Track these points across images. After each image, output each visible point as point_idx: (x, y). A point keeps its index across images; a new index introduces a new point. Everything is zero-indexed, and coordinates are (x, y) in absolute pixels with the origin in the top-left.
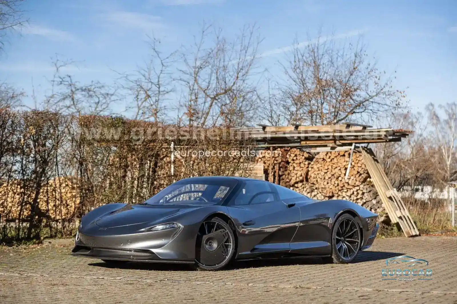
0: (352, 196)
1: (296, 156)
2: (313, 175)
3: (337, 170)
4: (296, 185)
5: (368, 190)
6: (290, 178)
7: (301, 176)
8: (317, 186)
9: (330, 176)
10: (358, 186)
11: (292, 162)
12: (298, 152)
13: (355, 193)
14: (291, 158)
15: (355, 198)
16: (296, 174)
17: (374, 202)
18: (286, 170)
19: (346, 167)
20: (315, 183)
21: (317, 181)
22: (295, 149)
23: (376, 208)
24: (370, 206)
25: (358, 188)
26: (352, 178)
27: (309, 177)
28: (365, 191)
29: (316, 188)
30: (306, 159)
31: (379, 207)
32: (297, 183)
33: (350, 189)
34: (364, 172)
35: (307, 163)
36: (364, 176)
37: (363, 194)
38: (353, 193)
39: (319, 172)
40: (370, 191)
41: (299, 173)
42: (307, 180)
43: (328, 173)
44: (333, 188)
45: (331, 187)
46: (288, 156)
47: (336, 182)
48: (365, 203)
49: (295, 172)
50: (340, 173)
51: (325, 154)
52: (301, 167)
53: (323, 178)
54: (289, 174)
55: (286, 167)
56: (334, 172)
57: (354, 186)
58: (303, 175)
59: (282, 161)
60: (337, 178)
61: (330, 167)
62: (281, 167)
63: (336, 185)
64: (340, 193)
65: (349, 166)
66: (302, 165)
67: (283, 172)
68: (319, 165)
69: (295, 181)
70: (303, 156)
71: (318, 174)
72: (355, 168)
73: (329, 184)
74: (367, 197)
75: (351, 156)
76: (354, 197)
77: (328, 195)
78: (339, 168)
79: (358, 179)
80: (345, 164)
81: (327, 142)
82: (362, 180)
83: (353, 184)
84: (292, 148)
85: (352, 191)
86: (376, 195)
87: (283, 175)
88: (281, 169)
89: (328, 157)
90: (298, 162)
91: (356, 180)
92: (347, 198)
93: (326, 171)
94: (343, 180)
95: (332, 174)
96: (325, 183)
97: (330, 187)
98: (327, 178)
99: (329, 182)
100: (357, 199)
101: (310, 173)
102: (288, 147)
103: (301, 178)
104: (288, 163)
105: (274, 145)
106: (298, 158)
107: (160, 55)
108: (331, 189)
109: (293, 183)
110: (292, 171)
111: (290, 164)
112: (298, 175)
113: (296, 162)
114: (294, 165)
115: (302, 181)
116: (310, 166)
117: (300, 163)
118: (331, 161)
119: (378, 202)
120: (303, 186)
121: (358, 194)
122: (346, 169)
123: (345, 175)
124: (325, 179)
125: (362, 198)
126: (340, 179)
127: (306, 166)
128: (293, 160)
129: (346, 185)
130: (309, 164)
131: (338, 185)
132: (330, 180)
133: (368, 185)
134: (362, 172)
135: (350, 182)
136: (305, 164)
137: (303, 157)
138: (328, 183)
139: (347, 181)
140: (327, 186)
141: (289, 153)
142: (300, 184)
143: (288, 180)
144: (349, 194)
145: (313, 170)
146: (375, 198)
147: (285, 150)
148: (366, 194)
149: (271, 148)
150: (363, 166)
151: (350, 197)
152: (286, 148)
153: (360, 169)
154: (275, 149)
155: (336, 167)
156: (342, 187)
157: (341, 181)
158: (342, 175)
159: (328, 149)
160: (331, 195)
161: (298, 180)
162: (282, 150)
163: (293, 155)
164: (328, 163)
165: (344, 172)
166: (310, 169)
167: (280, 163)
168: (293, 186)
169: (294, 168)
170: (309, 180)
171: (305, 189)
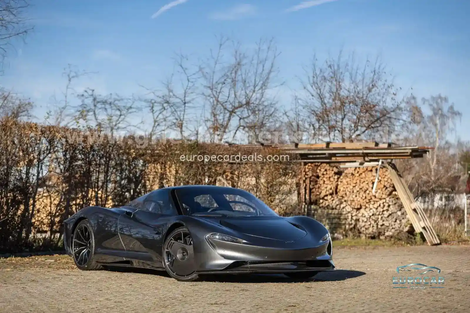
0: (379, 208)
1: (326, 170)
2: (342, 189)
3: (364, 184)
4: (326, 198)
5: (394, 202)
6: (320, 191)
7: (331, 189)
8: (346, 199)
9: (358, 189)
10: (385, 199)
11: (322, 176)
12: (327, 167)
13: (382, 205)
14: (322, 173)
15: (382, 210)
16: (326, 188)
17: (399, 213)
18: (316, 184)
19: (373, 181)
20: (344, 196)
21: (346, 194)
22: (325, 164)
23: (401, 218)
24: (395, 217)
25: (384, 201)
26: (379, 191)
27: (338, 190)
28: (390, 203)
29: (345, 201)
30: (336, 174)
31: (403, 218)
32: (327, 196)
33: (377, 202)
34: (390, 186)
35: (336, 177)
36: (390, 189)
37: (389, 206)
38: (380, 205)
39: (348, 186)
40: (395, 204)
41: (329, 187)
42: (336, 193)
43: (357, 187)
44: (361, 201)
45: (359, 199)
46: (318, 171)
47: (364, 195)
48: (390, 215)
49: (325, 186)
50: (367, 187)
51: (354, 169)
52: (331, 181)
53: (352, 192)
54: (319, 188)
55: (316, 181)
56: (362, 185)
57: (381, 199)
58: (333, 188)
59: (313, 176)
60: (365, 192)
61: (358, 181)
62: (312, 181)
63: (364, 198)
64: (367, 205)
65: (376, 180)
66: (332, 179)
67: (313, 185)
68: (348, 179)
69: (325, 194)
70: (333, 170)
71: (347, 188)
72: (381, 182)
73: (358, 197)
74: (392, 209)
75: (378, 171)
76: (380, 209)
77: (356, 207)
78: (367, 182)
79: (384, 193)
80: (372, 178)
81: (356, 158)
82: (388, 193)
83: (380, 197)
84: (322, 163)
85: (378, 203)
86: (401, 207)
87: (313, 189)
88: (312, 183)
89: (356, 172)
90: (328, 176)
91: (383, 194)
92: (374, 210)
93: (354, 185)
94: (371, 193)
95: (361, 187)
96: (354, 196)
97: (358, 200)
98: (355, 191)
99: (358, 195)
100: (383, 211)
101: (339, 187)
102: (318, 162)
103: (331, 191)
104: (318, 177)
105: (305, 161)
106: (328, 172)
107: (186, 71)
108: (359, 201)
109: (323, 196)
110: (322, 185)
111: (320, 178)
112: (328, 189)
113: (326, 176)
114: (325, 179)
115: (331, 194)
116: (340, 180)
117: (330, 178)
118: (360, 175)
119: (403, 214)
120: (332, 199)
121: (384, 206)
122: (373, 183)
123: (372, 188)
124: (353, 192)
125: (387, 210)
126: (368, 192)
127: (336, 180)
128: (323, 174)
129: (373, 198)
130: (338, 178)
131: (366, 198)
132: (358, 193)
133: (393, 197)
134: (388, 186)
135: (377, 195)
136: (334, 179)
137: (333, 172)
138: (356, 196)
139: (374, 194)
140: (355, 199)
141: (319, 168)
142: (329, 197)
143: (318, 193)
144: (376, 206)
145: (342, 184)
146: (400, 210)
147: (315, 165)
148: (391, 207)
149: (303, 164)
150: (389, 181)
151: (377, 209)
152: (317, 164)
153: (386, 183)
154: (305, 164)
155: (364, 182)
156: (369, 200)
157: (369, 194)
158: (370, 189)
159: (357, 164)
160: (359, 207)
161: (327, 193)
162: (312, 165)
163: (323, 170)
164: (356, 178)
165: (371, 185)
166: (339, 183)
167: (310, 178)
168: (323, 198)
169: (324, 181)
170: (338, 193)
171: (334, 202)
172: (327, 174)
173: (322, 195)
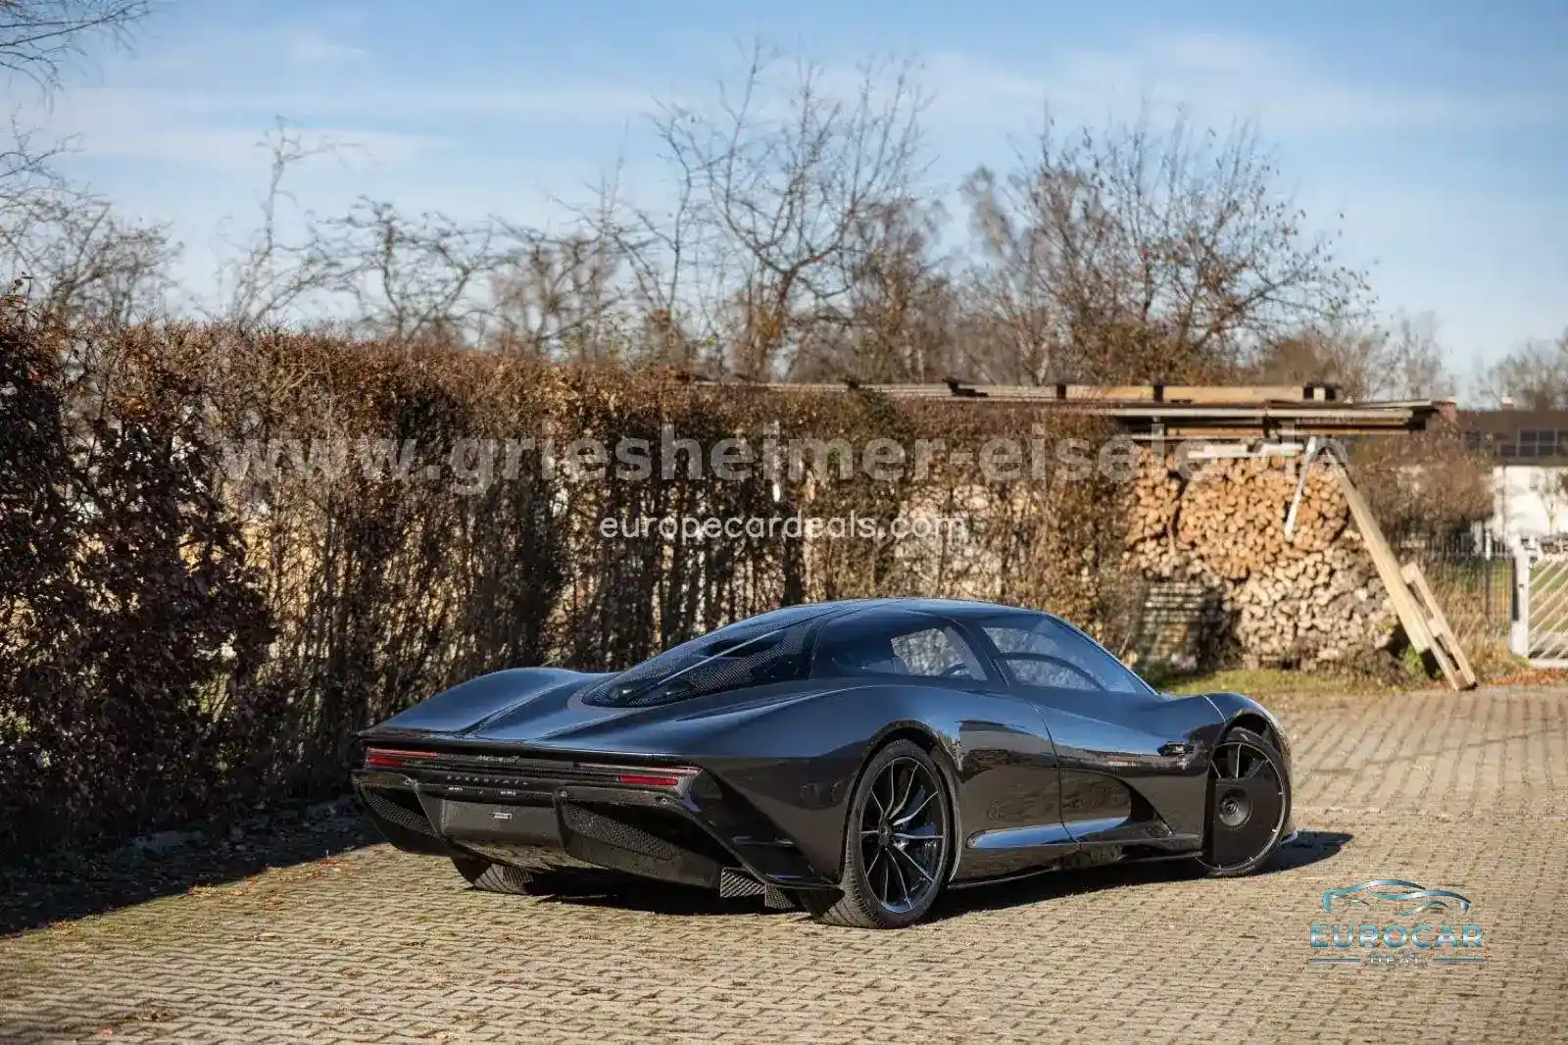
0: (1301, 579)
1: (1143, 465)
2: (1191, 521)
3: (1261, 508)
4: (1140, 547)
5: (1348, 562)
6: (1124, 526)
7: (1159, 521)
8: (1204, 550)
9: (1242, 523)
10: (1319, 551)
11: (1132, 483)
13: (1311, 571)
15: (1310, 584)
16: (1144, 517)
17: (1362, 594)
19: (1288, 499)
20: (1198, 541)
21: (1204, 536)
23: (1366, 609)
24: (1349, 606)
25: (1318, 557)
26: (1304, 529)
27: (1179, 526)
28: (1337, 565)
29: (1201, 557)
30: (1173, 475)
31: (1374, 610)
32: (1143, 540)
33: (1296, 560)
34: (1337, 515)
35: (1174, 486)
36: (1337, 524)
37: (1332, 573)
38: (1305, 571)
39: (1209, 513)
40: (1350, 567)
41: (1152, 515)
42: (1176, 531)
43: (1238, 515)
44: (1251, 556)
45: (1245, 552)
47: (1260, 541)
48: (1335, 598)
49: (1141, 511)
50: (1270, 516)
51: (1231, 462)
52: (1157, 498)
53: (1222, 529)
56: (1253, 511)
57: (1308, 553)
58: (1164, 518)
60: (1262, 531)
61: (1242, 500)
63: (1258, 549)
64: (1267, 570)
65: (1298, 498)
66: (1160, 492)
68: (1211, 494)
69: (1139, 536)
70: (1163, 466)
71: (1208, 518)
72: (1312, 502)
73: (1240, 546)
74: (1341, 581)
75: (1302, 471)
76: (1305, 583)
77: (1234, 576)
78: (1269, 503)
79: (1320, 534)
80: (1285, 491)
81: (1240, 431)
82: (1330, 536)
83: (1306, 547)
85: (1301, 565)
86: (1369, 575)
89: (1238, 470)
90: (1150, 483)
91: (1315, 537)
92: (1288, 583)
93: (1231, 510)
94: (1279, 536)
95: (1250, 517)
96: (1229, 543)
97: (1241, 554)
98: (1233, 529)
99: (1240, 540)
100: (1315, 587)
101: (1182, 516)
103: (1159, 528)
106: (1150, 472)
108: (1244, 558)
109: (1131, 542)
110: (1132, 509)
112: (1149, 520)
113: (1142, 483)
114: (1140, 492)
115: (1157, 537)
116: (1186, 495)
117: (1154, 488)
118: (1247, 481)
119: (1372, 597)
120: (1159, 550)
121: (1317, 573)
122: (1287, 507)
123: (1285, 520)
124: (1226, 531)
125: (1327, 586)
126: (1270, 531)
127: (1174, 495)
129: (1285, 548)
130: (1180, 490)
131: (1264, 547)
132: (1242, 533)
133: (1343, 548)
134: (1330, 514)
135: (1297, 541)
136: (1168, 491)
137: (1165, 471)
138: (1235, 543)
139: (1289, 536)
140: (1233, 552)
142: (1152, 544)
144: (1292, 572)
145: (1192, 506)
146: (1365, 585)
148: (1339, 575)
150: (1335, 498)
151: (1295, 580)
153: (1326, 507)
155: (1260, 501)
156: (1274, 555)
157: (1272, 537)
158: (1277, 522)
159: (1241, 450)
160: (1243, 574)
161: (1147, 532)
164: (1237, 489)
165: (1281, 513)
166: (1184, 504)
168: (1132, 548)
169: (1138, 499)
170: (1181, 534)
171: (1165, 558)
172: (1146, 475)
173: (1130, 539)
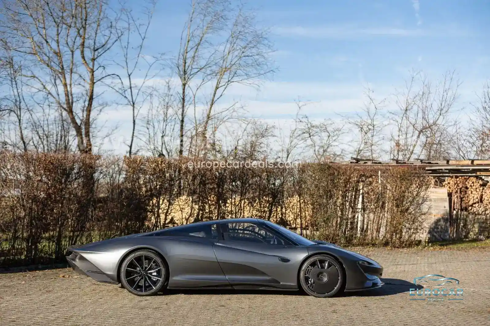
1: (473, 183)
2: (486, 198)
4: (474, 205)
6: (469, 200)
7: (477, 198)
11: (470, 187)
12: (474, 180)
14: (470, 185)
18: (466, 194)
20: (488, 204)
22: (473, 178)
27: (483, 200)
30: (481, 185)
32: (475, 203)
35: (481, 188)
41: (476, 197)
42: (481, 201)
46: (467, 183)
49: (473, 195)
52: (477, 192)
54: (468, 197)
55: (466, 192)
59: (462, 187)
62: (462, 191)
66: (478, 190)
67: (464, 195)
69: (472, 202)
70: (479, 183)
84: (470, 176)
87: (464, 197)
88: (462, 193)
101: (483, 197)
102: (467, 176)
103: (477, 200)
104: (467, 188)
105: (456, 175)
106: (475, 184)
110: (470, 195)
111: (469, 189)
112: (475, 198)
113: (473, 187)
114: (472, 190)
115: (478, 202)
116: (484, 191)
117: (476, 188)
120: (479, 206)
127: (481, 191)
128: (471, 186)
130: (483, 189)
137: (479, 184)
141: (468, 181)
142: (477, 205)
143: (467, 202)
145: (486, 194)
147: (465, 178)
149: (454, 177)
152: (465, 177)
154: (457, 177)
161: (475, 201)
162: (463, 178)
163: (471, 182)
166: (484, 193)
167: (461, 189)
168: (472, 206)
169: (472, 192)
170: (483, 202)
171: (481, 209)
172: (474, 185)
173: (471, 203)
